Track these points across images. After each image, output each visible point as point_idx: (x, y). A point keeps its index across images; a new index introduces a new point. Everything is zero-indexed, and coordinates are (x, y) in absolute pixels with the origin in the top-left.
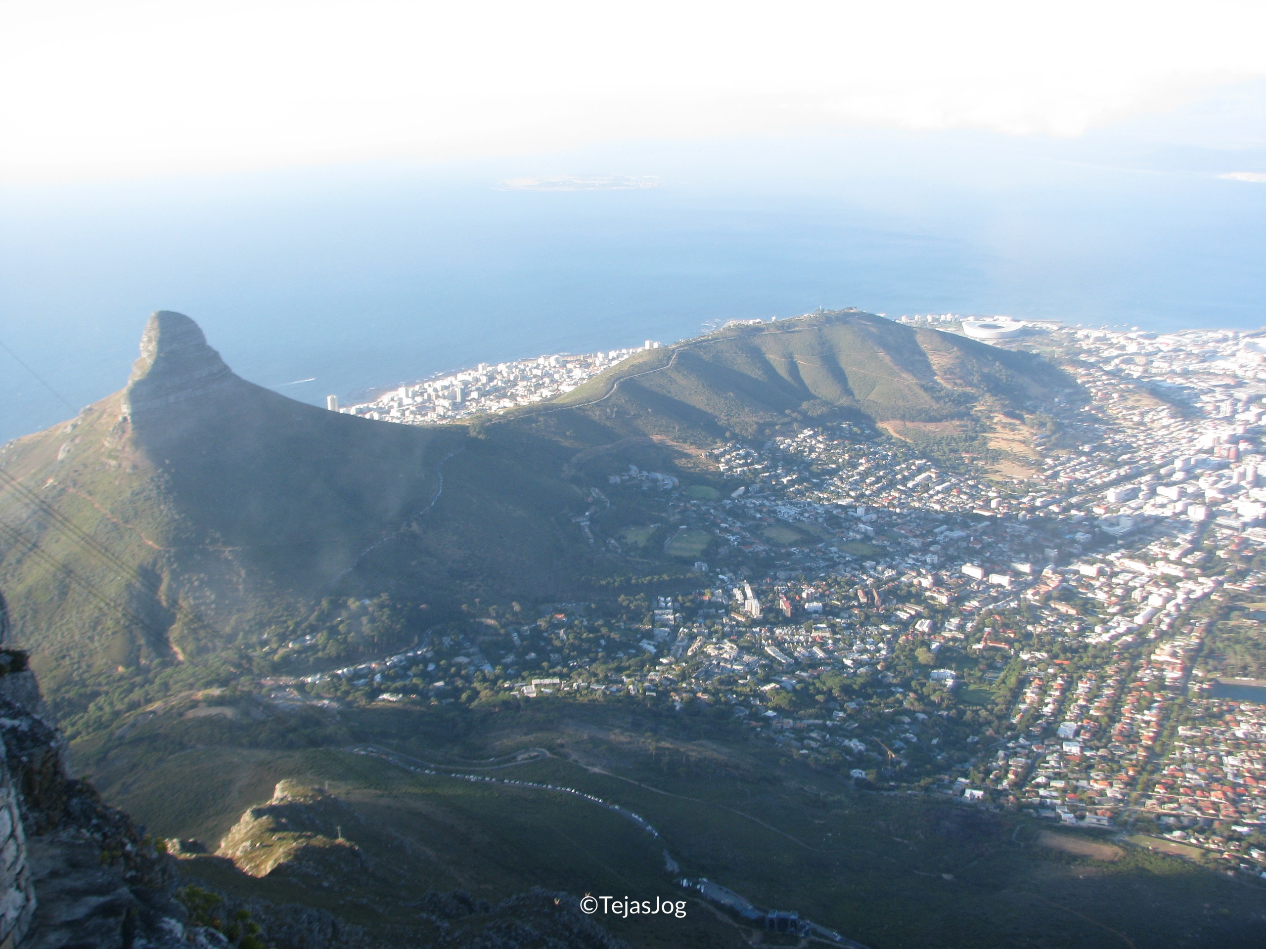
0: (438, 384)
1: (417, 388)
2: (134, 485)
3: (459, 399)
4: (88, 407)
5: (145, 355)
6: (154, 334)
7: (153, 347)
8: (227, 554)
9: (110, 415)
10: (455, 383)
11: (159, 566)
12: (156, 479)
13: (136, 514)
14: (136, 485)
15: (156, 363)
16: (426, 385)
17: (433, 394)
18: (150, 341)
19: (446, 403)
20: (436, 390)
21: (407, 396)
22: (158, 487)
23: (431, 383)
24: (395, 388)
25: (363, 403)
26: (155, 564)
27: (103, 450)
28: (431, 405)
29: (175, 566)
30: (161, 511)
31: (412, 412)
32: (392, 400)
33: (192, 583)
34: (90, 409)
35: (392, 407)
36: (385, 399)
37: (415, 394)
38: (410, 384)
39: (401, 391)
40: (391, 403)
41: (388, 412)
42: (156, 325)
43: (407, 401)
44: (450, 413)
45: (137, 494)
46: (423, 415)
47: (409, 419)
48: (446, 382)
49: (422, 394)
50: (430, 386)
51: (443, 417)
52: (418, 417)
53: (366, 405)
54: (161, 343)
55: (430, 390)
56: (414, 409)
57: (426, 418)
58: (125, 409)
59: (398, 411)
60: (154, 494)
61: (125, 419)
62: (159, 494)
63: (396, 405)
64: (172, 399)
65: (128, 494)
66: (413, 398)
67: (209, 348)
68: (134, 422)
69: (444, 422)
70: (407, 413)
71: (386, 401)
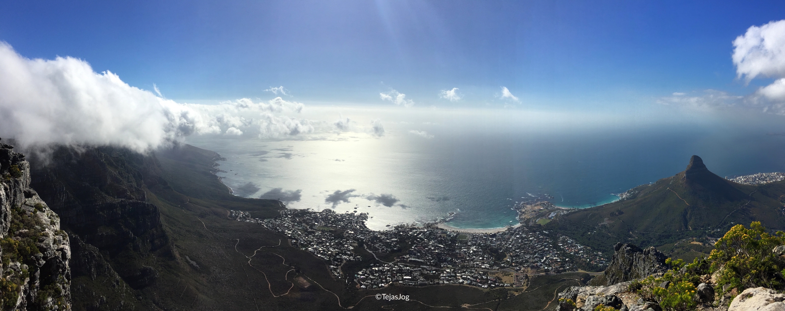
9: (681, 176)
10: (753, 176)
15: (692, 166)
18: (691, 161)
27: (679, 183)
28: (748, 181)
29: (692, 209)
41: (738, 181)
42: (692, 158)
51: (750, 184)
58: (685, 175)
59: (740, 181)
64: (695, 173)
68: (687, 178)
71: (738, 179)
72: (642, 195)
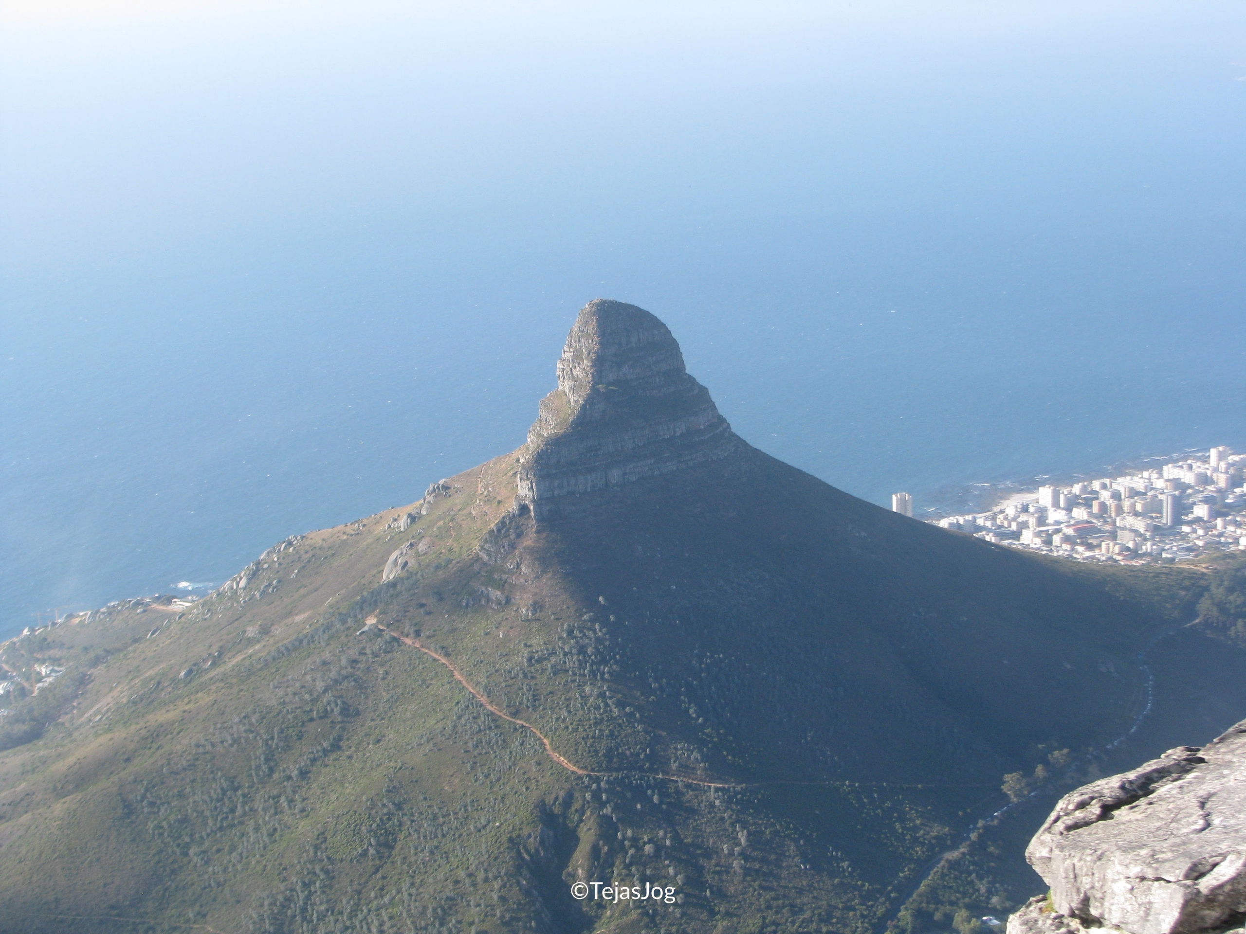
0: (1122, 484)
1: (1077, 489)
2: (534, 641)
3: (1167, 519)
4: (441, 482)
5: (565, 386)
6: (590, 345)
7: (583, 371)
8: (712, 795)
9: (488, 500)
10: (1159, 484)
11: (576, 806)
12: (576, 633)
13: (535, 698)
14: (537, 642)
15: (590, 401)
16: (1096, 485)
17: (1110, 503)
18: (577, 357)
19: (1140, 525)
20: (1116, 496)
21: (1056, 504)
22: (582, 650)
23: (1107, 481)
24: (1032, 485)
25: (962, 514)
26: (567, 803)
27: (476, 567)
28: (1108, 528)
29: (608, 810)
30: (585, 698)
31: (1067, 539)
32: (1025, 509)
33: (640, 849)
34: (446, 488)
35: (1024, 525)
36: (1010, 506)
37: (1072, 503)
38: (1059, 479)
39: (1044, 495)
40: (1023, 518)
41: (1017, 535)
42: (592, 327)
43: (1054, 515)
44: (1148, 547)
45: (539, 661)
46: (1090, 547)
47: (1061, 550)
48: (1138, 482)
49: (1088, 504)
50: (1104, 486)
51: (1134, 553)
52: (1080, 549)
53: (969, 517)
54: (600, 363)
55: (1105, 495)
56: (1070, 531)
57: (1096, 553)
58: (525, 490)
59: (1038, 534)
60: (572, 662)
61: (524, 509)
62: (582, 665)
63: (1032, 521)
64: (615, 475)
65: (521, 658)
66: (1069, 510)
67: (691, 380)
68: (540, 518)
69: (1137, 563)
70: (1057, 539)
71: (1011, 512)
72: (106, 702)
